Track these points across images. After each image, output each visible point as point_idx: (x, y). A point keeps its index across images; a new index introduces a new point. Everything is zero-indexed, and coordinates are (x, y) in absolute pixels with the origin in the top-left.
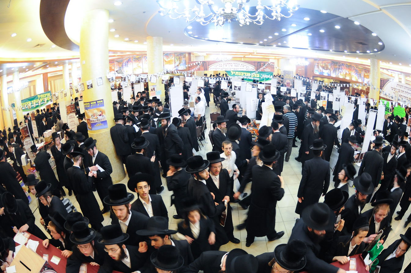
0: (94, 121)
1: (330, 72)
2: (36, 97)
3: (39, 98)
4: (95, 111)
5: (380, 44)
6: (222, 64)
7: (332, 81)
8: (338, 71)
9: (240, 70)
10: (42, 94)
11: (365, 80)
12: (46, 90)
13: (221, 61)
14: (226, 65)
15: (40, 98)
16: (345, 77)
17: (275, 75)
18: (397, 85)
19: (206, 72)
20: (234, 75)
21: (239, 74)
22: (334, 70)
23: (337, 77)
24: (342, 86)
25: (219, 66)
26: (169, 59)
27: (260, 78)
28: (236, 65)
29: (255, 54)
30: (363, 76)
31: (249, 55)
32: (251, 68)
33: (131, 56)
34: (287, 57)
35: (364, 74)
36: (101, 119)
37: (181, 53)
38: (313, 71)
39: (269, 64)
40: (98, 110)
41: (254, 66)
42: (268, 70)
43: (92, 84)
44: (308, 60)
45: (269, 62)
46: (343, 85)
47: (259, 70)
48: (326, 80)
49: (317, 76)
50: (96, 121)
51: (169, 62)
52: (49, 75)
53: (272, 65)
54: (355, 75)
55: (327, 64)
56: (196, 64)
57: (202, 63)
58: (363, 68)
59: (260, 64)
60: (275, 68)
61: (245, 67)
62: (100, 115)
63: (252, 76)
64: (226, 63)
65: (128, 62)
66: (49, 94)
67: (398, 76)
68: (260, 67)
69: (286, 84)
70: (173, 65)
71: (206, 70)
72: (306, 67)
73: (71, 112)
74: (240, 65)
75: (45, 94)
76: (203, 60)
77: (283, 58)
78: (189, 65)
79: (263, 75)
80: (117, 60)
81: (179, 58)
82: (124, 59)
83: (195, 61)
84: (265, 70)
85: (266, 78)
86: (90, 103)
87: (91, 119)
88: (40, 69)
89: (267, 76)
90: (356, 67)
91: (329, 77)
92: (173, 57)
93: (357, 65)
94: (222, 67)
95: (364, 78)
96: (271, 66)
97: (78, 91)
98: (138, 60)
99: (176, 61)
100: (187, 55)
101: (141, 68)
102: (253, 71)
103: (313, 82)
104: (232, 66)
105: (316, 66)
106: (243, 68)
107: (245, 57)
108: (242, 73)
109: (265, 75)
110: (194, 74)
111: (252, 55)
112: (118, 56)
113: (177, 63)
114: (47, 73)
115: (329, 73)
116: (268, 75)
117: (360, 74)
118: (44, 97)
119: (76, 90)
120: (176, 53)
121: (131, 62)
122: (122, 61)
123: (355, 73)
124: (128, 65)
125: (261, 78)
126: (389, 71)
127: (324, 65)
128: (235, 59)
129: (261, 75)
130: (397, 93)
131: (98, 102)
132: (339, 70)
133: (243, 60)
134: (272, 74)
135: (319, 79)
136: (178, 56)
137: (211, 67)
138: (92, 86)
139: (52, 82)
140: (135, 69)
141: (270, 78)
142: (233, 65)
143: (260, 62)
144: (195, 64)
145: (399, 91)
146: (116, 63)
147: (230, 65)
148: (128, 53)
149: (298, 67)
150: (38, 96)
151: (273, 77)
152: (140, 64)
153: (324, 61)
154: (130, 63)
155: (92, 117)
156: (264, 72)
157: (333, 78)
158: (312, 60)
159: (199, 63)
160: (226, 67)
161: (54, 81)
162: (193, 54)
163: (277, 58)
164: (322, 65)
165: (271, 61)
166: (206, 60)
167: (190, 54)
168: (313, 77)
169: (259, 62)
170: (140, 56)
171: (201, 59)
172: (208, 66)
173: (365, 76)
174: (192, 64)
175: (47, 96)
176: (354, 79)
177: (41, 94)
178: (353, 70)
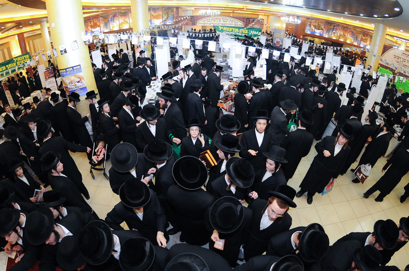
0: (72, 88)
1: (323, 32)
2: (11, 60)
3: (15, 61)
4: (73, 78)
5: (397, 9)
6: (211, 19)
7: (323, 41)
8: (332, 32)
9: (228, 25)
10: (19, 56)
11: (361, 44)
12: (25, 52)
13: (210, 16)
14: (214, 20)
15: (17, 61)
16: (339, 38)
17: (263, 32)
18: (403, 53)
19: (194, 27)
20: (222, 31)
21: (227, 29)
22: (327, 30)
23: (330, 37)
24: (335, 49)
25: (208, 21)
26: (157, 14)
27: (248, 34)
28: (225, 20)
29: (244, 10)
30: (359, 40)
31: (239, 10)
32: (240, 24)
33: (117, 11)
34: (278, 14)
35: (362, 37)
36: (80, 86)
37: (168, 7)
38: (304, 30)
39: (258, 21)
40: (76, 76)
41: (242, 22)
42: (257, 26)
43: (65, 49)
44: (300, 18)
45: (259, 19)
46: (337, 48)
47: (248, 27)
48: (316, 40)
49: (308, 35)
50: (75, 88)
51: (157, 17)
52: (25, 35)
53: (261, 21)
54: (350, 38)
55: (321, 24)
56: (184, 18)
57: (190, 17)
58: (361, 31)
59: (250, 20)
60: (264, 25)
61: (234, 23)
62: (79, 82)
63: (240, 32)
64: (214, 18)
65: (114, 16)
66: (27, 56)
67: (406, 44)
68: (249, 23)
69: (276, 42)
70: (161, 20)
71: (194, 25)
72: (297, 26)
73: (50, 77)
74: (229, 20)
75: (23, 57)
76: (192, 15)
77: (273, 15)
78: (177, 20)
79: (252, 31)
80: (102, 15)
81: (167, 12)
82: (109, 14)
83: (183, 15)
84: (254, 26)
85: (254, 34)
86: (66, 70)
87: (69, 86)
88: (12, 30)
89: (255, 33)
90: (353, 29)
91: (320, 37)
92: (160, 12)
93: (355, 27)
94: (210, 22)
95: (361, 41)
96: (261, 23)
97: (51, 57)
98: (125, 15)
99: (164, 16)
100: (175, 10)
101: (128, 23)
102: (242, 26)
103: (304, 42)
104: (220, 21)
105: (308, 25)
106: (232, 23)
107: (234, 13)
108: (230, 28)
109: (254, 31)
110: (181, 29)
111: (241, 11)
112: (102, 11)
113: (165, 18)
114: (22, 34)
115: (321, 33)
116: (256, 31)
117: (357, 37)
118: (21, 59)
119: (49, 56)
120: (164, 8)
121: (117, 16)
122: (108, 16)
123: (351, 35)
124: (114, 20)
125: (250, 34)
126: (394, 38)
127: (317, 24)
128: (223, 14)
129: (250, 31)
130: (401, 62)
131: (74, 68)
132: (333, 30)
133: (231, 15)
134: (260, 31)
135: (309, 38)
136: (166, 10)
137: (198, 22)
138: (66, 52)
139: (31, 42)
140: (121, 24)
141: (258, 34)
142: (222, 20)
143: (250, 18)
144: (182, 19)
145: (404, 60)
146: (101, 18)
147: (218, 20)
148: (113, 8)
149: (288, 25)
150: (14, 59)
151: (262, 34)
152: (127, 19)
153: (317, 20)
154: (115, 18)
155: (70, 84)
156: (252, 28)
157: (325, 38)
158: (304, 19)
159: (187, 17)
160: (214, 22)
161: (33, 41)
162: (181, 9)
163: (267, 14)
164: (314, 24)
165: (260, 17)
166: (194, 15)
167: (177, 8)
168: (304, 36)
169: (248, 18)
170: (126, 11)
171: (190, 14)
172: (196, 21)
173: (362, 39)
174: (180, 19)
175: (26, 58)
176: (348, 42)
177: (17, 57)
178: (349, 33)
